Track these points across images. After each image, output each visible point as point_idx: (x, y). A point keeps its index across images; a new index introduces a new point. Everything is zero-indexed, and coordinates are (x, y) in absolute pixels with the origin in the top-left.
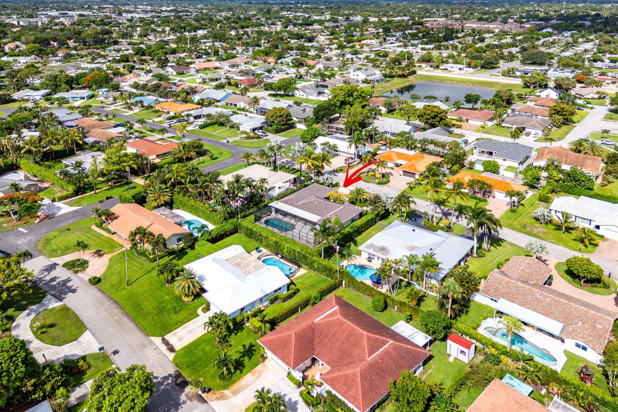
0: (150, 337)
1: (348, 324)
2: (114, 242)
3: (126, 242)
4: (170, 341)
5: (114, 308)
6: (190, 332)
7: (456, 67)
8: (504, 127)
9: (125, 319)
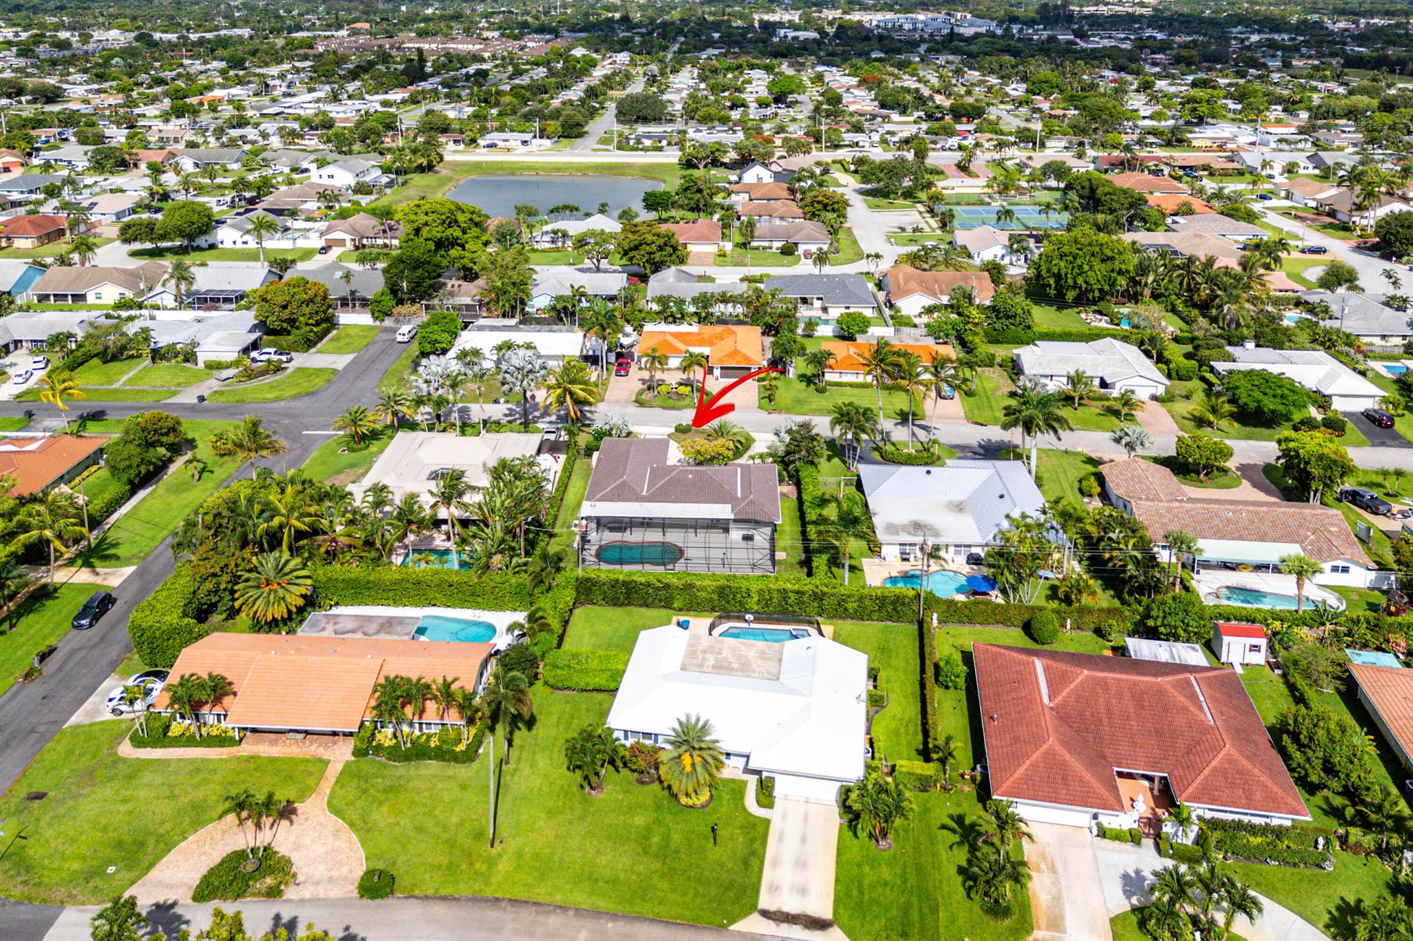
0: (732, 928)
1: (1114, 679)
2: (273, 760)
3: (315, 746)
4: (785, 909)
5: (541, 918)
6: (801, 863)
7: (514, 139)
8: (757, 248)
9: (610, 925)
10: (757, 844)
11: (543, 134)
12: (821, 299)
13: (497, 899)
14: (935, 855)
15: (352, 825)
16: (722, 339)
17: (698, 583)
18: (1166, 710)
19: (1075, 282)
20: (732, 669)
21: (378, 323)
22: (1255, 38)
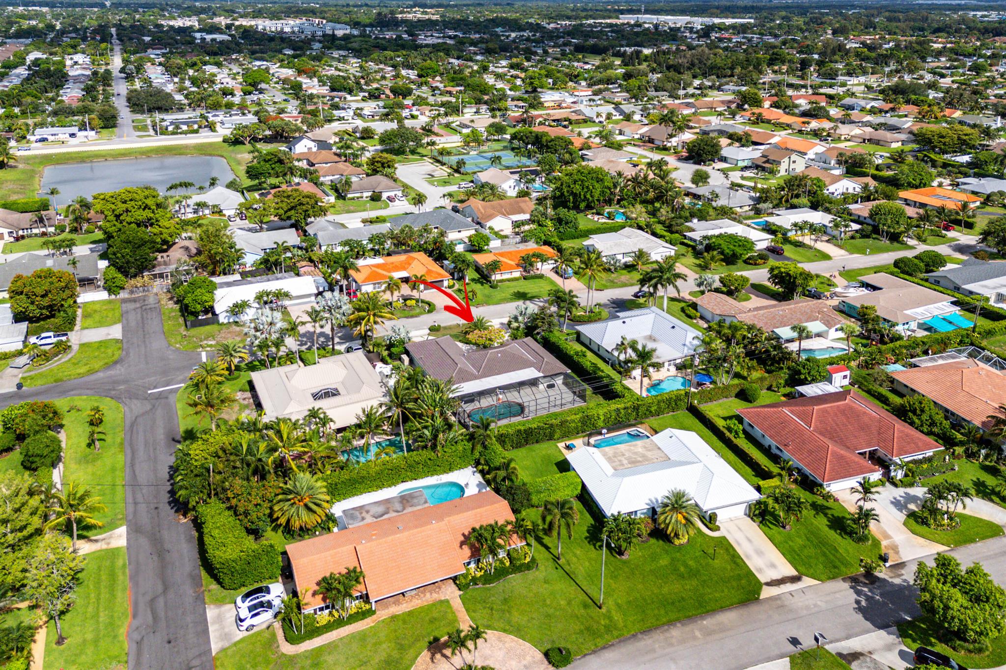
0: (761, 597)
2: (410, 613)
3: (428, 595)
4: (774, 578)
5: (668, 635)
6: (759, 553)
7: (63, 133)
8: (353, 199)
9: (705, 622)
10: (731, 550)
11: (83, 127)
12: (437, 228)
13: (633, 635)
14: (812, 524)
15: (505, 631)
16: (410, 264)
17: (569, 419)
18: (858, 416)
19: (585, 197)
20: (639, 462)
21: (113, 297)
22: (513, 35)
